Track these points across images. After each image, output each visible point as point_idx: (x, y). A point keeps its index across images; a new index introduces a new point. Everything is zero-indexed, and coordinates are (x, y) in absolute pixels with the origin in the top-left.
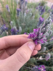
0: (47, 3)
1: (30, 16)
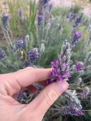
1: (57, 28)
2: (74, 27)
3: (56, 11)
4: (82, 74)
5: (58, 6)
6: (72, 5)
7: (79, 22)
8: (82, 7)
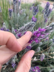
0: (41, 4)
2: (34, 15)
3: (25, 6)
4: (41, 44)
5: (26, 3)
6: (34, 2)
7: (36, 12)
8: (40, 2)
